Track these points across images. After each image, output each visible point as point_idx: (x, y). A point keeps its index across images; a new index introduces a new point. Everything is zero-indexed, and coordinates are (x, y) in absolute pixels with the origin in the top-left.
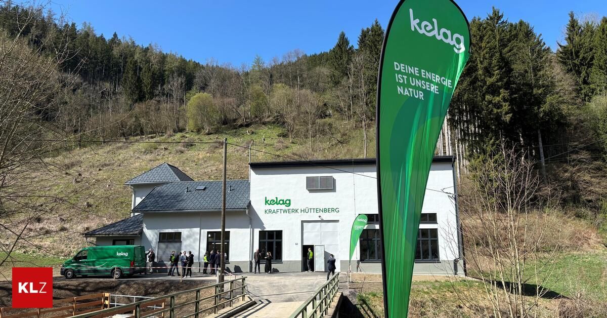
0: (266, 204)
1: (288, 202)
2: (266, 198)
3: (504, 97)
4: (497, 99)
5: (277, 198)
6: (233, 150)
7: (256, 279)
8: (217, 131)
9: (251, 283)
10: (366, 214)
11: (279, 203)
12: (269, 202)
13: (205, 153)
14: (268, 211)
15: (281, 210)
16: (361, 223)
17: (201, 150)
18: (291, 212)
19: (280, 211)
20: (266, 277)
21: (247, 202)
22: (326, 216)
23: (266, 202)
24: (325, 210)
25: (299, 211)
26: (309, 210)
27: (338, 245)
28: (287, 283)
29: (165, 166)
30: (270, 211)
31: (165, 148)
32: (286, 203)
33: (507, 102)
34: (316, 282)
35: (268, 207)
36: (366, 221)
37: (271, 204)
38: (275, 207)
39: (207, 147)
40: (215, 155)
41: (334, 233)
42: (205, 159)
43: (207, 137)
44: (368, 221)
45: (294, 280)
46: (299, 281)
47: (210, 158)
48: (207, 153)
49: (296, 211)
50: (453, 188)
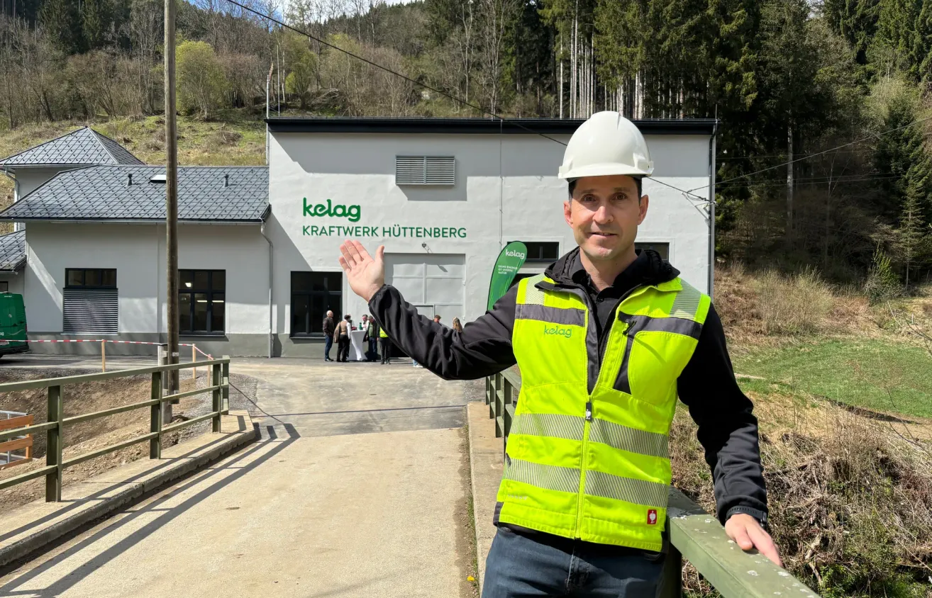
0: (305, 214)
1: (354, 211)
2: (305, 200)
3: (746, 61)
4: (733, 66)
5: (329, 201)
6: (254, 149)
7: (282, 371)
8: (226, 119)
9: (268, 380)
10: (524, 243)
11: (335, 213)
12: (312, 210)
13: (200, 151)
14: (309, 231)
15: (339, 227)
16: (512, 261)
17: (194, 147)
18: (361, 233)
19: (336, 230)
20: (305, 367)
21: (262, 209)
22: (437, 245)
23: (306, 209)
24: (436, 233)
25: (379, 232)
26: (402, 231)
27: (460, 305)
28: (353, 381)
29: (87, 134)
30: (314, 230)
31: (125, 140)
32: (350, 213)
33: (751, 70)
34: (419, 379)
35: (310, 221)
36: (523, 256)
37: (316, 213)
38: (326, 221)
39: (204, 143)
40: (218, 155)
41: (453, 283)
42: (200, 161)
43: (205, 126)
44: (528, 256)
45: (369, 373)
46: (379, 377)
47: (208, 160)
48: (204, 152)
49: (373, 231)
50: (708, 189)
